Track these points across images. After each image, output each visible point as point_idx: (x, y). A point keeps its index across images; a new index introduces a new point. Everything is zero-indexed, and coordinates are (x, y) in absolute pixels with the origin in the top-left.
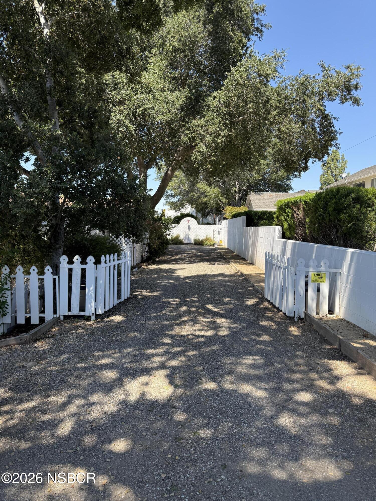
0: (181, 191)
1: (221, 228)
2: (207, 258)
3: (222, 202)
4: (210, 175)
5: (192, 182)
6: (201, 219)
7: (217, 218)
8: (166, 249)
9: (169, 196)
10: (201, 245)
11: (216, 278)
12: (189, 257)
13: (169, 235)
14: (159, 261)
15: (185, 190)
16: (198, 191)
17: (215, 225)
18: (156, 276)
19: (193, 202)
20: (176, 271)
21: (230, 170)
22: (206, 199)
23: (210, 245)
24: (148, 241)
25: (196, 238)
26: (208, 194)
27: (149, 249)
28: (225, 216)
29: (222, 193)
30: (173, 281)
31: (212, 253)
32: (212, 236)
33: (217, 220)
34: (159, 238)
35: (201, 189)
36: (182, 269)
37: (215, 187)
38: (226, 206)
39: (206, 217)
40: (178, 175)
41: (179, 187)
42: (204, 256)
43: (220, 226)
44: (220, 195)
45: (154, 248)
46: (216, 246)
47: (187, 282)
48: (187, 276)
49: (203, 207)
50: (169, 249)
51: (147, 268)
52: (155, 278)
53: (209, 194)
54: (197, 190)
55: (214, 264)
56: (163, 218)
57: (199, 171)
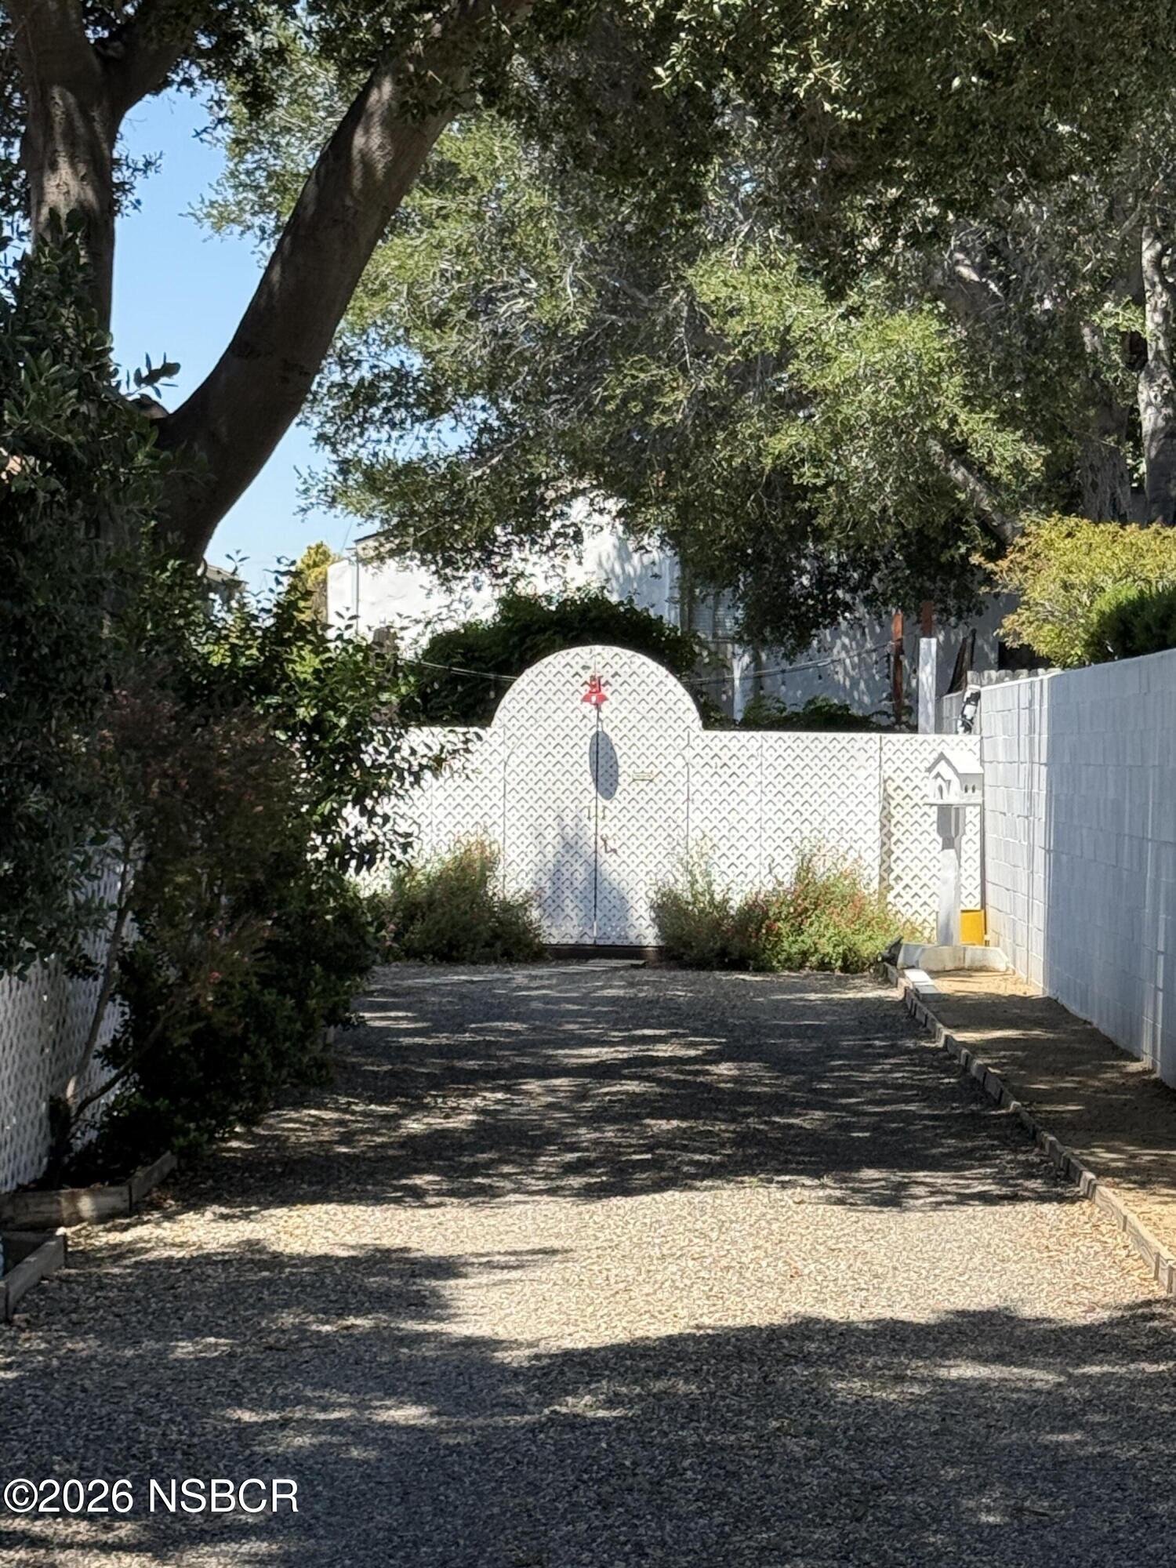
0: (502, 345)
1: (968, 764)
2: (811, 1120)
3: (979, 470)
4: (845, 161)
5: (633, 243)
6: (740, 665)
7: (929, 647)
8: (333, 1017)
9: (363, 396)
10: (740, 965)
11: (919, 1367)
12: (596, 1119)
13: (367, 855)
14: (248, 1164)
15: (550, 334)
16: (705, 346)
17: (897, 740)
18: (216, 1345)
19: (642, 468)
20: (449, 1287)
21: (1064, 110)
22: (790, 438)
23: (851, 965)
24: (131, 932)
25: (682, 887)
26: (813, 379)
27: (137, 1026)
28: (1018, 628)
29: (975, 362)
30: (409, 1414)
31: (864, 1057)
32: (872, 857)
33: (926, 677)
34: (253, 900)
35: (735, 326)
36: (518, 1260)
37: (895, 300)
38: (1027, 519)
39: (803, 643)
40: (468, 165)
41: (481, 302)
42: (779, 1103)
43: (961, 750)
44: (953, 384)
45: (196, 1015)
46: (917, 978)
47: (573, 1423)
48: (580, 1339)
49: (759, 529)
50: (374, 1019)
51: (118, 1253)
52: (204, 1367)
53: (833, 377)
54: (696, 324)
55: (893, 1199)
56: (304, 665)
57: (710, 114)
